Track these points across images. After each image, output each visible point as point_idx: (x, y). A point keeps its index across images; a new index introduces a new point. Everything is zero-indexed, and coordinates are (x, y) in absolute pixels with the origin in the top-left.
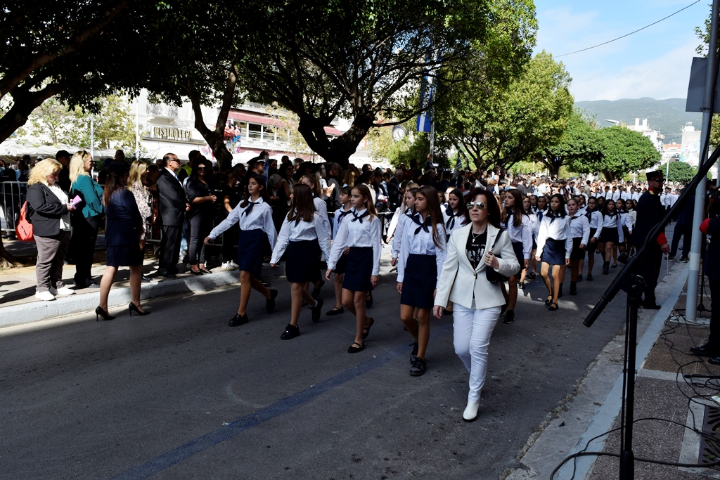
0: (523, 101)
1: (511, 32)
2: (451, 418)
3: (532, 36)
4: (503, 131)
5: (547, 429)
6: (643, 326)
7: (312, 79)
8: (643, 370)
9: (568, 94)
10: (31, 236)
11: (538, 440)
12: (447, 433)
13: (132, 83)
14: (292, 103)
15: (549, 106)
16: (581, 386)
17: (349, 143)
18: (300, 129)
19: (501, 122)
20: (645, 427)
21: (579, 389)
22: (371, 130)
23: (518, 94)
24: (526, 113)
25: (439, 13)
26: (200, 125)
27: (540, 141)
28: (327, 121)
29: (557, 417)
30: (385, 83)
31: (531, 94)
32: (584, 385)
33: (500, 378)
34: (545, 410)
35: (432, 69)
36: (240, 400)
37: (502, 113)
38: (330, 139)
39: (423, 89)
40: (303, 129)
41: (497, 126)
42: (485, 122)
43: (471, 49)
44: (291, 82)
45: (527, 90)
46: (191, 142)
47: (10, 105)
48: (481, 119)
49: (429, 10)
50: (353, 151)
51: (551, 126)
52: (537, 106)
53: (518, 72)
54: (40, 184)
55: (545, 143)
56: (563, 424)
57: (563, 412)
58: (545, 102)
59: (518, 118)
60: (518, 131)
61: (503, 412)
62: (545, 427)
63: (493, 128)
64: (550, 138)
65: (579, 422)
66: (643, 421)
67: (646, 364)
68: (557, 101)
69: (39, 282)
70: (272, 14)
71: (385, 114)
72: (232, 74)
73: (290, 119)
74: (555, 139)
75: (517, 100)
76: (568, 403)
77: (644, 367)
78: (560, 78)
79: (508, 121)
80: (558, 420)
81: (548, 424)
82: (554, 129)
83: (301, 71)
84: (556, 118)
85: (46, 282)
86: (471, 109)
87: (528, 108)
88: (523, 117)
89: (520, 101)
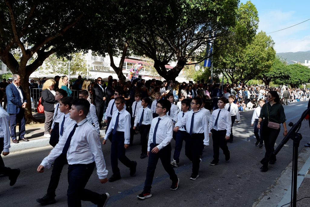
0: (252, 53)
1: (246, 23)
2: (218, 193)
3: (256, 25)
4: (243, 67)
5: (262, 200)
6: (308, 154)
7: (160, 45)
8: (307, 174)
9: (273, 50)
10: (43, 111)
11: (257, 205)
12: (216, 200)
13: (85, 47)
14: (151, 55)
15: (264, 55)
16: (278, 181)
17: (175, 72)
18: (154, 66)
19: (243, 63)
20: (308, 201)
21: (277, 183)
22: (185, 66)
23: (250, 50)
24: (254, 58)
25: (214, 16)
26: (112, 64)
27: (260, 71)
28: (166, 62)
29: (267, 195)
30: (191, 46)
31: (256, 50)
32: (279, 181)
33: (241, 176)
34: (261, 192)
35: (212, 40)
36: (126, 182)
37: (243, 59)
38: (167, 71)
39: (208, 48)
40: (156, 66)
41: (241, 64)
43: (229, 31)
44: (151, 47)
45: (254, 48)
46: (109, 72)
47: (36, 57)
48: (234, 61)
49: (210, 14)
50: (177, 76)
51: (265, 64)
52: (259, 55)
53: (250, 40)
54: (47, 89)
55: (263, 71)
56: (269, 198)
57: (269, 192)
58: (263, 53)
59: (250, 61)
60: (251, 66)
61: (242, 192)
62: (261, 199)
63: (239, 65)
64: (265, 69)
65: (277, 197)
66: (307, 199)
67: (309, 172)
68: (268, 53)
69: (46, 130)
70: (143, 18)
71: (191, 59)
72: (126, 43)
73: (150, 62)
74: (267, 70)
75: (250, 53)
76: (272, 189)
77: (308, 173)
78: (270, 43)
79: (246, 62)
80: (267, 196)
81: (262, 198)
82: (267, 65)
83: (155, 41)
84: (268, 60)
85: (48, 130)
86: (229, 57)
87: (255, 56)
88: (253, 60)
89: (251, 53)
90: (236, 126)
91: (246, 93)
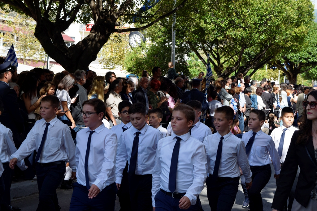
0: (265, 7)
4: (246, 38)
18: (36, 34)
19: (244, 29)
22: (112, 37)
24: (270, 19)
27: (282, 48)
28: (65, 25)
37: (244, 20)
40: (40, 33)
41: (239, 33)
42: (227, 28)
48: (223, 25)
50: (94, 58)
51: (293, 32)
52: (279, 12)
55: (288, 50)
58: (288, 8)
59: (260, 24)
60: (261, 37)
63: (235, 35)
64: (292, 45)
68: (299, 7)
71: (125, 19)
74: (297, 46)
75: (260, 6)
79: (251, 28)
82: (296, 36)
84: (298, 25)
87: (270, 14)
88: (266, 23)
89: (262, 7)
91: (253, 100)
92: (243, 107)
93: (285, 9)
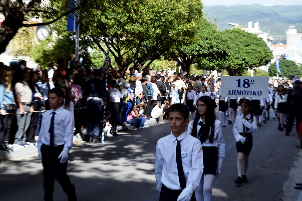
0: (159, 5)
4: (143, 33)
15: (183, 10)
19: (141, 24)
22: (20, 31)
24: (164, 16)
37: (141, 16)
41: (137, 28)
42: (126, 24)
48: (122, 21)
51: (185, 28)
52: (172, 10)
55: (179, 44)
58: (179, 6)
59: (156, 20)
60: (156, 32)
63: (133, 29)
64: (184, 39)
68: (189, 5)
71: (33, 15)
74: (188, 40)
75: (155, 4)
79: (147, 23)
82: (187, 30)
84: (189, 21)
86: (114, 11)
87: (164, 12)
88: (161, 18)
89: (157, 5)
90: (135, 158)
91: (149, 88)
92: (140, 94)
93: (177, 7)
